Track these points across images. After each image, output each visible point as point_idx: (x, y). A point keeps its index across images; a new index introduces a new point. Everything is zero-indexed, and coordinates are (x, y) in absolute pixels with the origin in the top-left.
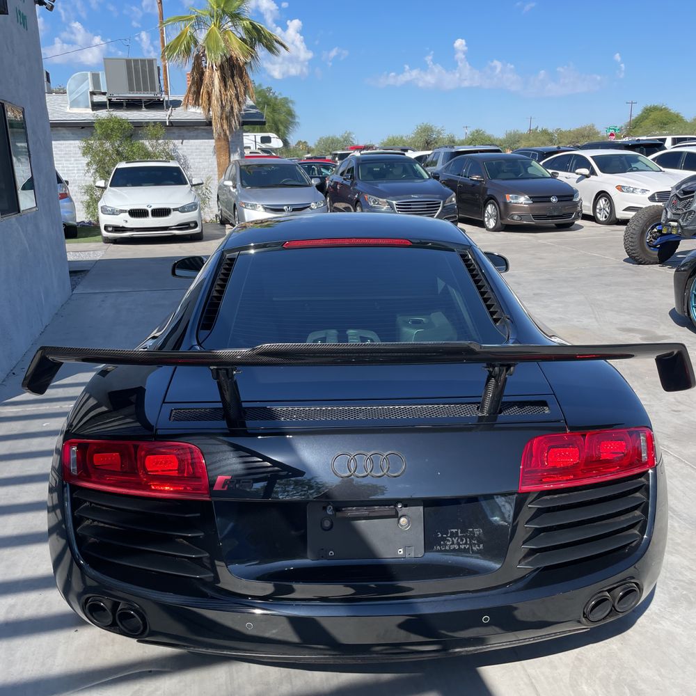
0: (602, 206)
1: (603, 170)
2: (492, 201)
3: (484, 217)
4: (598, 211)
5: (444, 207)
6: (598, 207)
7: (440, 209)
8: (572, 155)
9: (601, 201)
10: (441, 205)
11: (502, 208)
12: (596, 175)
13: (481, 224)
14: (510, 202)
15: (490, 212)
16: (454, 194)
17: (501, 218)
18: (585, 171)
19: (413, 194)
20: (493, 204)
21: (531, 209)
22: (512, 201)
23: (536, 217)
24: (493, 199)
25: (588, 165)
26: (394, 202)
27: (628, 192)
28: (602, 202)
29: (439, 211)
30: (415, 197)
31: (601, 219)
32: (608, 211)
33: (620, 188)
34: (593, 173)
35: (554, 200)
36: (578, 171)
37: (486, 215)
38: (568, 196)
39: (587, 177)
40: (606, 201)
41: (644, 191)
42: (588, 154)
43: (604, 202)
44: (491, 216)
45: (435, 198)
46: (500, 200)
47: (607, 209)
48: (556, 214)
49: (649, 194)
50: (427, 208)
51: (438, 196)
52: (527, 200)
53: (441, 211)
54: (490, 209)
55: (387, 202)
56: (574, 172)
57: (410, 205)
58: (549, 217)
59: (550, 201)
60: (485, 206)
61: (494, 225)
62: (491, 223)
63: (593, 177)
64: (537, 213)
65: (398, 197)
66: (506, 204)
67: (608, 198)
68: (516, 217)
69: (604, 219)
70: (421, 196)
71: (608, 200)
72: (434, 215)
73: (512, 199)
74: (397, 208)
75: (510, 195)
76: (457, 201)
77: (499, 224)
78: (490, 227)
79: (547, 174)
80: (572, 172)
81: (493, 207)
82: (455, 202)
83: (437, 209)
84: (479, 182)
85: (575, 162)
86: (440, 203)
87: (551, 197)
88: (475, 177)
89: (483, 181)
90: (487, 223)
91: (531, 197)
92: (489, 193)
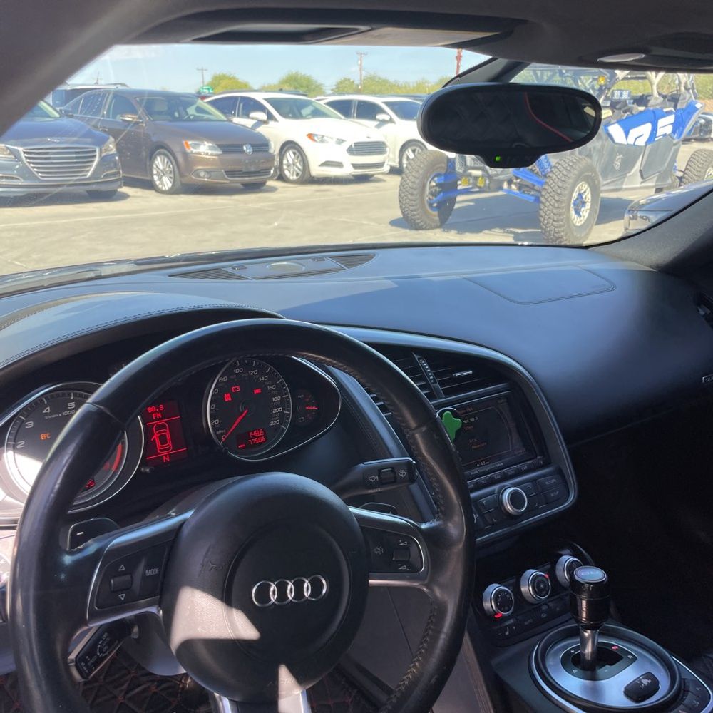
0: (291, 162)
1: (284, 115)
2: (162, 150)
3: (152, 175)
4: (285, 167)
5: (101, 157)
6: (285, 162)
7: (97, 160)
8: (236, 98)
9: (288, 154)
10: (97, 154)
11: (180, 159)
12: (276, 120)
13: (149, 185)
14: (192, 152)
15: (161, 167)
16: (111, 139)
17: (181, 175)
18: (262, 116)
19: (51, 136)
20: (165, 154)
21: (222, 162)
22: (194, 151)
23: (231, 173)
24: (164, 148)
25: (262, 108)
26: (21, 149)
27: (322, 141)
28: (290, 156)
29: (95, 164)
31: (291, 178)
32: (300, 167)
33: (311, 136)
34: (271, 117)
35: (247, 149)
36: (253, 115)
37: (155, 172)
38: (261, 145)
39: (265, 122)
40: (294, 154)
41: (340, 141)
42: (260, 97)
43: (293, 156)
44: (164, 173)
45: (87, 143)
46: (176, 149)
47: (298, 165)
48: (253, 169)
49: (346, 146)
50: (76, 158)
51: (89, 140)
52: (210, 148)
53: (99, 164)
54: (160, 162)
55: (8, 148)
56: (249, 117)
57: (48, 154)
58: (244, 173)
59: (243, 152)
60: (151, 157)
61: (170, 185)
62: (167, 183)
63: (271, 123)
65: (26, 141)
66: (185, 155)
67: (296, 149)
68: (202, 174)
69: (295, 177)
70: (65, 139)
71: (297, 154)
72: (88, 171)
73: (193, 148)
74: (27, 158)
75: (190, 143)
76: (117, 149)
77: (178, 184)
78: (164, 189)
79: (223, 117)
80: (242, 117)
81: (166, 160)
82: (114, 151)
83: (93, 161)
84: (136, 123)
85: (241, 105)
86: (95, 151)
87: (241, 146)
88: (128, 118)
89: (142, 122)
90: (158, 183)
91: (219, 146)
92: (154, 139)
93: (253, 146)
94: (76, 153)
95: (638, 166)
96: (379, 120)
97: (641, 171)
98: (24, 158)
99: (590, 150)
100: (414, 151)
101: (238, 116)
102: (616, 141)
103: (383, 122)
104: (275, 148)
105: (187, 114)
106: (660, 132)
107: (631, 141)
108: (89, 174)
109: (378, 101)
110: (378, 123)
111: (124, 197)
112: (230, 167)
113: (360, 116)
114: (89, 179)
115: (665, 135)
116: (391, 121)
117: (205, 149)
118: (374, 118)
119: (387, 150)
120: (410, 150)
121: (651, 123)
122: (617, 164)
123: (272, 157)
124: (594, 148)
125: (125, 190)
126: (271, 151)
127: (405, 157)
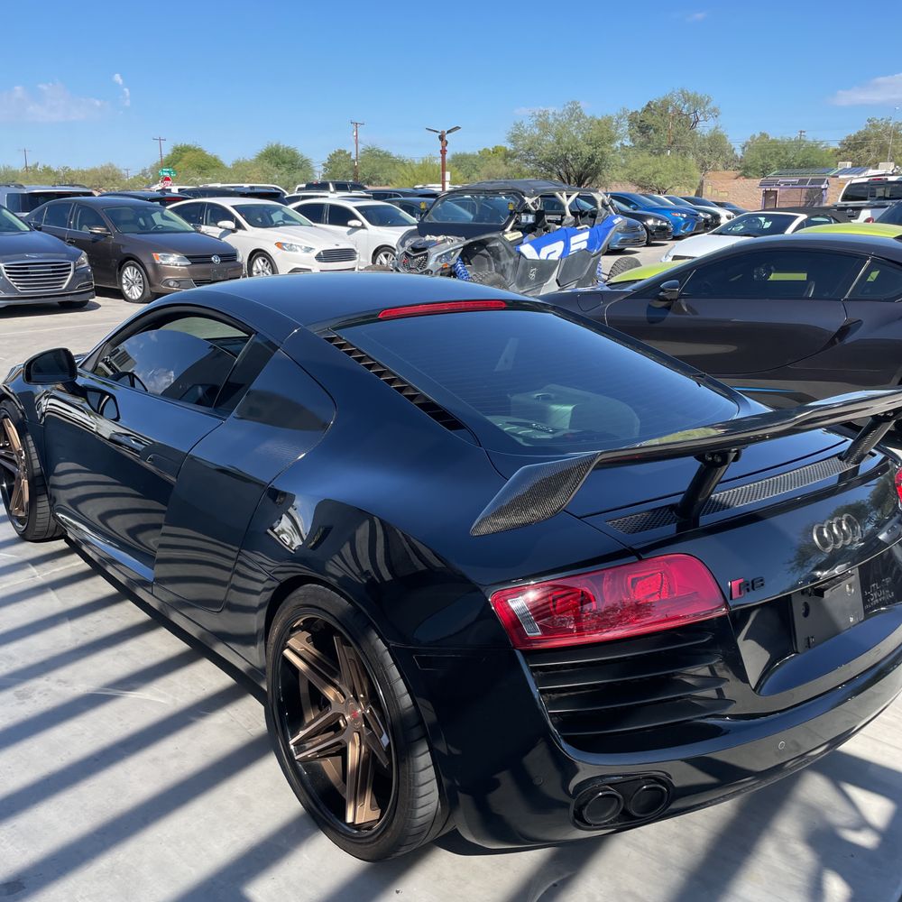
0: (260, 268)
1: (254, 224)
2: (132, 262)
3: (121, 284)
4: (255, 274)
5: (75, 271)
6: (254, 269)
7: (71, 273)
8: (203, 204)
9: (257, 261)
10: (72, 267)
11: (150, 270)
12: (244, 229)
13: (119, 294)
14: (161, 264)
15: (131, 277)
16: (84, 253)
17: (151, 285)
18: (231, 225)
19: (28, 253)
20: (134, 265)
21: (192, 272)
22: (164, 262)
23: (199, 282)
24: (134, 260)
25: (229, 217)
26: (2, 265)
27: (291, 250)
28: (259, 264)
29: (70, 277)
30: (33, 258)
32: (270, 274)
33: (279, 245)
34: (239, 226)
35: (215, 259)
36: (220, 223)
37: (124, 281)
38: (229, 256)
39: (234, 231)
40: (264, 261)
41: (309, 250)
42: (227, 203)
43: (262, 263)
44: (131, 284)
45: (62, 259)
46: (145, 261)
47: (267, 271)
48: (221, 278)
49: (315, 253)
50: (53, 272)
51: (65, 255)
52: (180, 260)
53: (73, 277)
54: (129, 273)
56: (217, 226)
57: (26, 268)
59: (212, 262)
60: (121, 267)
61: (140, 294)
62: (136, 292)
63: (240, 231)
64: (198, 277)
65: (5, 257)
66: (155, 266)
67: (268, 259)
68: (171, 284)
70: (41, 255)
71: (267, 261)
72: (63, 283)
73: (163, 259)
74: (7, 273)
75: (159, 255)
76: (89, 262)
77: (148, 294)
78: (133, 298)
79: (190, 227)
80: (210, 225)
81: (136, 271)
82: (86, 264)
83: (68, 275)
84: (106, 236)
85: (209, 212)
86: (70, 265)
87: (210, 257)
88: (97, 230)
89: (111, 235)
90: (127, 292)
91: (188, 257)
92: (124, 251)
93: (220, 256)
94: (52, 267)
95: (554, 276)
96: (350, 226)
97: (557, 280)
98: (5, 273)
99: (504, 265)
100: (386, 256)
101: (206, 224)
102: (528, 257)
103: (356, 228)
104: (243, 257)
105: (155, 224)
106: (573, 248)
107: (543, 256)
108: (64, 286)
109: (350, 205)
110: (350, 229)
111: (96, 306)
112: (198, 276)
113: (332, 222)
114: (64, 290)
115: (580, 251)
116: (363, 227)
117: (173, 261)
118: (346, 225)
119: (357, 256)
120: (382, 255)
121: (564, 241)
122: (533, 275)
123: (241, 266)
124: (508, 264)
125: (97, 300)
126: (239, 260)
127: (378, 261)
